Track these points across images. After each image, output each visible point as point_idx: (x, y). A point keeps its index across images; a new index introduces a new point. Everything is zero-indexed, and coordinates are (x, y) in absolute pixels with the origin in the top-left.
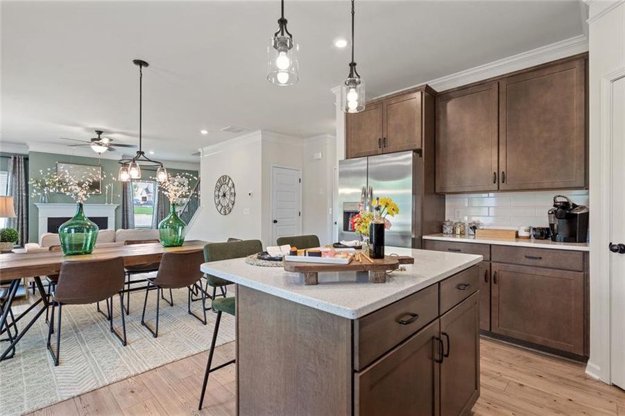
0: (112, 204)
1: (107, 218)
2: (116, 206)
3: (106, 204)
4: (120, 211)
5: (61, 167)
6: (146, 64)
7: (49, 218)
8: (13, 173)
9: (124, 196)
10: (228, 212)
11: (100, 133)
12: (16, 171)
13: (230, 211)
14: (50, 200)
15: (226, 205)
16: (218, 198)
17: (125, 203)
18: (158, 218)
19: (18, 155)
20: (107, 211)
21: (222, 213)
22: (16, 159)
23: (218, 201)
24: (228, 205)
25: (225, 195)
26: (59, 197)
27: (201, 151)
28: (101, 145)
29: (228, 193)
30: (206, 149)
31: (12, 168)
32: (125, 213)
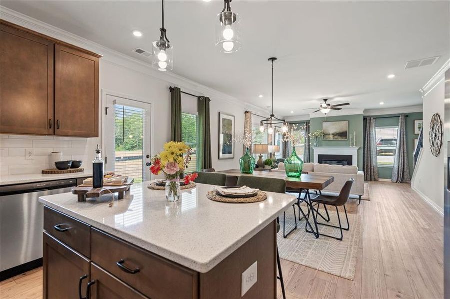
0: (354, 146)
1: (351, 156)
2: (358, 147)
3: (351, 146)
4: (362, 151)
5: (324, 124)
6: (275, 59)
7: (318, 155)
8: (306, 130)
9: (367, 140)
10: (437, 153)
11: (325, 100)
12: (307, 130)
13: (439, 153)
14: (318, 145)
15: (436, 146)
16: (432, 138)
17: (369, 145)
18: (399, 158)
19: (308, 120)
20: (351, 151)
21: (434, 154)
22: (307, 122)
23: (431, 142)
24: (438, 146)
25: (435, 135)
26: (323, 143)
27: (422, 91)
28: (326, 108)
29: (437, 132)
30: (425, 87)
31: (305, 128)
32: (369, 153)
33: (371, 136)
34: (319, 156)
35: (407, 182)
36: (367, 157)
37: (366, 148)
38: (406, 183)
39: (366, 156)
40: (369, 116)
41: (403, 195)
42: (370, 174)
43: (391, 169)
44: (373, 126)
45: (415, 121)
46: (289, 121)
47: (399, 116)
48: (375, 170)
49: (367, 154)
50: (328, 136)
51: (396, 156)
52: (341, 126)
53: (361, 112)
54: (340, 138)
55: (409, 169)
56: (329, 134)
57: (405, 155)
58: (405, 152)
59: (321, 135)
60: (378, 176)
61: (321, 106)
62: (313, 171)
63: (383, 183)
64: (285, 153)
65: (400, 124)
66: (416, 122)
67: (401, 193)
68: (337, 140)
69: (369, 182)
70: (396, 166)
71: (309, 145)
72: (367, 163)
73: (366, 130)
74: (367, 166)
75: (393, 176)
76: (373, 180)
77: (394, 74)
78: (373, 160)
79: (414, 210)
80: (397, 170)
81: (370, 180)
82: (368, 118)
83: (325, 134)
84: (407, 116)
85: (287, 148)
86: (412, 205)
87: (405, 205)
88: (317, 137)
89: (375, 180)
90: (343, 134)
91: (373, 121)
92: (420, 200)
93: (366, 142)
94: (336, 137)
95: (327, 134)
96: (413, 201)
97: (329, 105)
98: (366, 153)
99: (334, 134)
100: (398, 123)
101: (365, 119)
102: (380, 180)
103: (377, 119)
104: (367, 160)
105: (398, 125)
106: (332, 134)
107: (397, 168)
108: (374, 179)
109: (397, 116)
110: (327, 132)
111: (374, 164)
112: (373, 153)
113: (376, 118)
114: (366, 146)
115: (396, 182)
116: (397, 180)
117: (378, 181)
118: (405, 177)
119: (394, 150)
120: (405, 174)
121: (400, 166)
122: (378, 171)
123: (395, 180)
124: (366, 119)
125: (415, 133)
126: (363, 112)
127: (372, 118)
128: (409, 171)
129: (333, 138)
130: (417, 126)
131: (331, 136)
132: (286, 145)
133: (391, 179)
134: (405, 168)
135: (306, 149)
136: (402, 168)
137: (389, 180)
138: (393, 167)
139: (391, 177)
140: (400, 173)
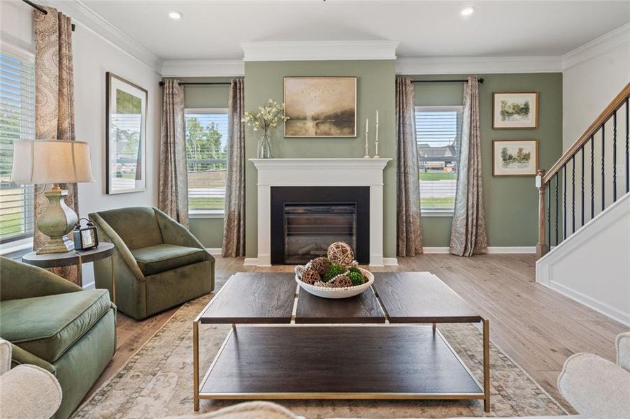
0: (376, 158)
1: (368, 188)
2: (385, 160)
4: (395, 171)
7: (272, 188)
8: (234, 109)
12: (237, 106)
14: (273, 153)
17: (402, 156)
19: (239, 78)
22: (237, 85)
26: (288, 146)
31: (231, 101)
32: (403, 179)
34: (275, 191)
35: (483, 251)
38: (481, 254)
40: (401, 75)
43: (450, 220)
44: (411, 103)
45: (496, 95)
47: (468, 81)
50: (299, 124)
51: (460, 187)
52: (339, 95)
54: (335, 131)
55: (485, 217)
56: (305, 119)
57: (480, 183)
59: (280, 120)
60: (423, 239)
64: (165, 184)
66: (498, 99)
68: (327, 137)
70: (462, 212)
71: (243, 156)
72: (400, 205)
75: (453, 238)
78: (412, 197)
80: (464, 222)
83: (293, 119)
84: (481, 81)
85: (171, 168)
88: (266, 125)
90: (344, 120)
94: (325, 127)
95: (298, 119)
99: (318, 120)
100: (464, 98)
102: (426, 250)
103: (419, 85)
106: (314, 119)
107: (464, 216)
108: (415, 250)
109: (462, 80)
110: (295, 111)
113: (417, 81)
115: (463, 256)
116: (465, 249)
117: (418, 253)
118: (480, 238)
121: (470, 212)
122: (422, 226)
123: (459, 249)
125: (496, 126)
127: (409, 82)
128: (486, 224)
129: (316, 133)
130: (500, 110)
131: (310, 125)
132: (167, 158)
133: (448, 245)
134: (480, 216)
135: (234, 169)
136: (475, 216)
137: (444, 250)
138: (454, 213)
139: (450, 240)
140: (470, 229)
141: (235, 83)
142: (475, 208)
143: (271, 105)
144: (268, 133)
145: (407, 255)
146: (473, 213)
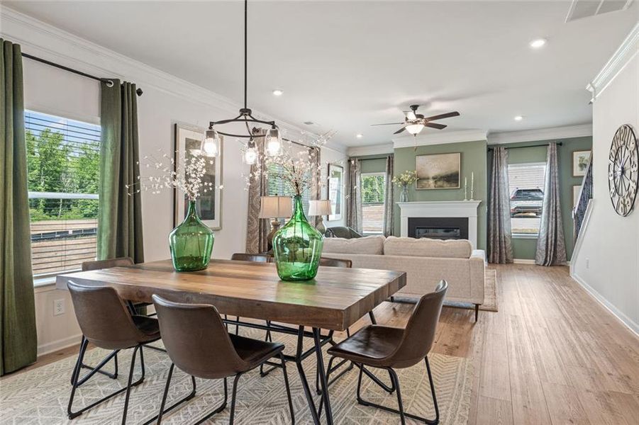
0: (472, 200)
1: (468, 218)
2: (478, 202)
3: (465, 200)
4: (485, 208)
5: (420, 161)
7: (409, 218)
8: (389, 173)
9: (495, 188)
10: (629, 208)
11: (415, 108)
12: (390, 171)
13: (632, 208)
14: (409, 199)
15: (625, 193)
16: (614, 178)
17: (497, 197)
18: (548, 220)
19: (391, 154)
20: (467, 209)
21: (620, 211)
22: (390, 158)
23: (613, 186)
24: (629, 194)
25: (623, 172)
26: (418, 194)
27: (591, 90)
28: (416, 123)
29: (627, 165)
30: (598, 81)
31: (387, 168)
32: (497, 213)
33: (502, 181)
35: (563, 264)
36: (495, 220)
37: (492, 204)
38: (561, 266)
39: (492, 218)
40: (496, 145)
41: (559, 294)
42: (500, 250)
43: (536, 241)
44: (505, 161)
45: (575, 153)
46: (358, 155)
47: (548, 145)
48: (509, 242)
49: (495, 215)
50: (425, 182)
51: (543, 218)
52: (449, 163)
53: (483, 137)
54: (446, 185)
55: (565, 240)
56: (428, 179)
57: (558, 216)
58: (558, 208)
59: (414, 181)
60: (513, 253)
61: (407, 119)
62: (383, 254)
63: (522, 268)
65: (549, 159)
66: (577, 155)
67: (555, 288)
68: (441, 189)
69: (498, 267)
70: (543, 235)
71: (393, 200)
72: (495, 230)
73: (492, 170)
74: (494, 236)
75: (538, 253)
76: (504, 261)
77: (545, 38)
78: (505, 225)
79: (585, 333)
80: (545, 243)
81: (500, 262)
82: (495, 148)
83: (421, 179)
84: (561, 144)
86: (578, 318)
87: (566, 320)
88: (405, 184)
89: (508, 262)
90: (452, 179)
91: (504, 153)
92: (591, 302)
93: (492, 193)
94: (440, 183)
95: (424, 179)
96: (579, 307)
97: (420, 116)
98: (492, 212)
99: (436, 179)
100: (546, 157)
101: (490, 150)
102: (517, 261)
103: (511, 151)
104: (495, 225)
105: (546, 161)
106: (434, 178)
107: (545, 238)
108: (506, 260)
109: (544, 145)
110: (423, 174)
111: (507, 233)
112: (505, 213)
113: (509, 148)
114: (492, 200)
115: (544, 265)
116: (546, 261)
117: (513, 263)
118: (559, 254)
119: (539, 207)
120: (558, 249)
121: (550, 236)
122: (512, 245)
123: (541, 261)
124: (493, 150)
125: (575, 175)
126: (487, 137)
127: (502, 149)
128: (565, 245)
129: (435, 187)
130: (579, 163)
131: (431, 182)
132: (351, 201)
133: (534, 259)
134: (558, 238)
135: (388, 207)
136: (553, 238)
137: (532, 262)
138: (539, 236)
139: (535, 255)
140: (549, 247)
141: (389, 158)
142: (553, 234)
143: (407, 174)
144: (407, 188)
145: (500, 263)
146: (552, 237)
